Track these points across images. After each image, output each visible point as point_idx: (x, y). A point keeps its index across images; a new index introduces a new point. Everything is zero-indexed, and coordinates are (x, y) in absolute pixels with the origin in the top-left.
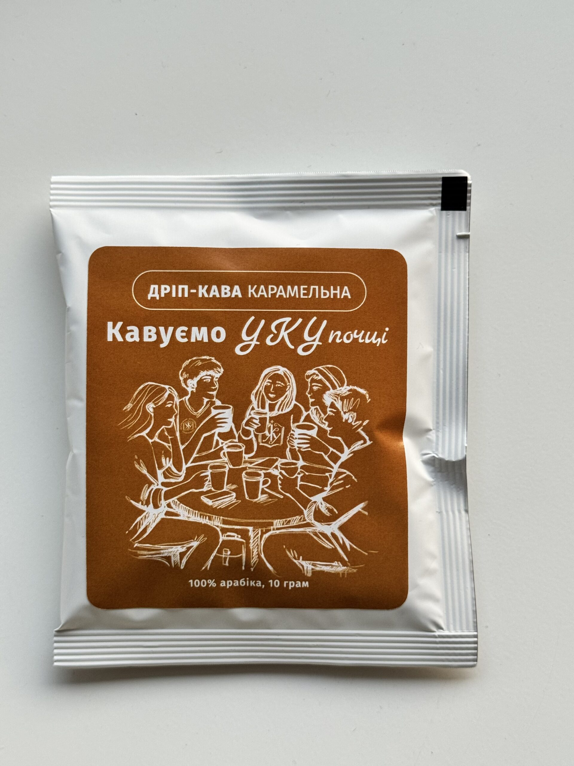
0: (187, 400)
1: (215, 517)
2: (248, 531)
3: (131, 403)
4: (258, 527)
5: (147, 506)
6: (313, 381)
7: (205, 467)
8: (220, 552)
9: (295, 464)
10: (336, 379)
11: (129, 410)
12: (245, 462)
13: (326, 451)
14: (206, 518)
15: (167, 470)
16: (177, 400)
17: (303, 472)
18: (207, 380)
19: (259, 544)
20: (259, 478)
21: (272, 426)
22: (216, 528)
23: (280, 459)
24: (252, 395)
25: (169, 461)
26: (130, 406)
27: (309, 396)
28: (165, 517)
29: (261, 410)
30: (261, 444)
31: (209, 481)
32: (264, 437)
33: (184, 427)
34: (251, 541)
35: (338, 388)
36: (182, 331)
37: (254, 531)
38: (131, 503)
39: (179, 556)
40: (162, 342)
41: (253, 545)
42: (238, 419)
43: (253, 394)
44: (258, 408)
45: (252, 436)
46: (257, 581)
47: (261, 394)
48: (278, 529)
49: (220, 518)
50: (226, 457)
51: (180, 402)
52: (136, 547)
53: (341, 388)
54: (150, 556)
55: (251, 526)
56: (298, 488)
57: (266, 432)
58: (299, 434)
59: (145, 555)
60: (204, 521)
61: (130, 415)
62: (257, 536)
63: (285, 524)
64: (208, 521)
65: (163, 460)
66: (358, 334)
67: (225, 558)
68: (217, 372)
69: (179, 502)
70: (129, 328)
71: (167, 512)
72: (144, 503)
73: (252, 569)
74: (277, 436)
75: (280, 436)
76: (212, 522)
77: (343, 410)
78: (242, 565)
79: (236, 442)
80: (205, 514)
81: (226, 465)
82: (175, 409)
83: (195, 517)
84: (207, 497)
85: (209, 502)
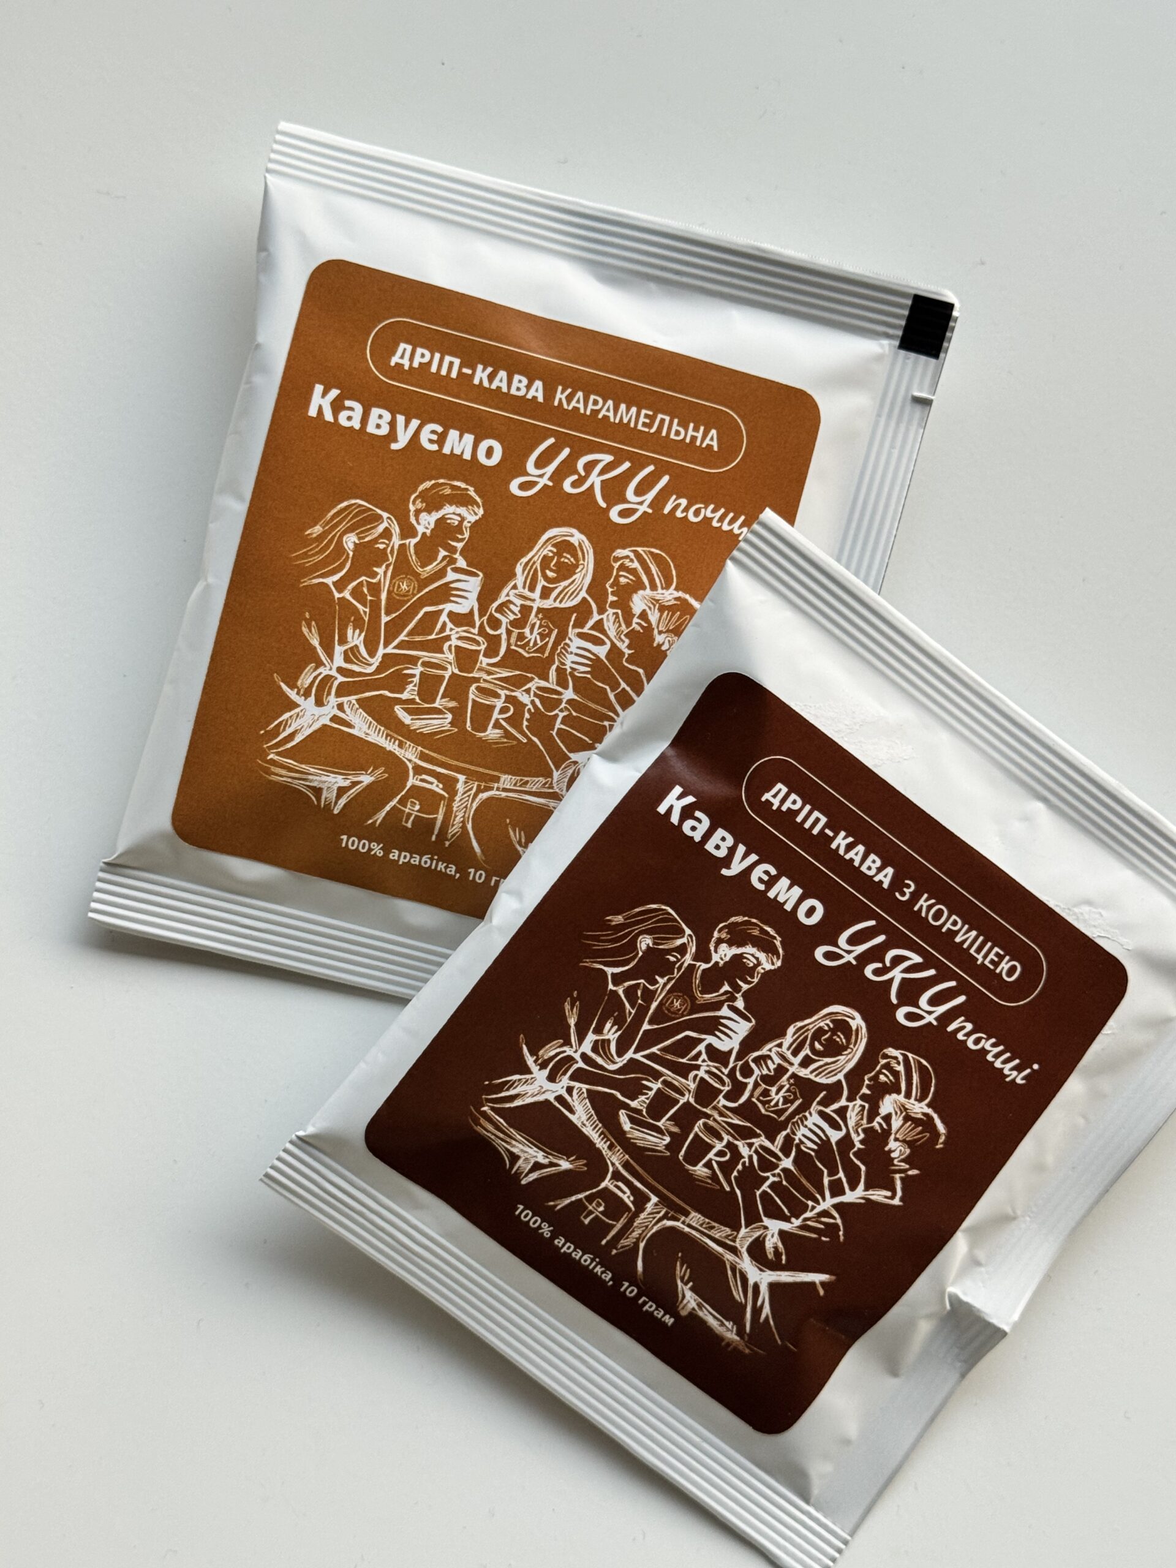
0: (412, 545)
1: (410, 745)
2: (457, 781)
3: (321, 526)
4: (474, 779)
5: (306, 699)
6: (622, 567)
7: (413, 660)
8: (403, 802)
9: (560, 693)
10: (660, 574)
11: (314, 535)
12: (481, 669)
13: (614, 686)
14: (394, 743)
15: (351, 649)
16: (396, 541)
17: (569, 710)
18: (453, 521)
19: (469, 806)
20: (496, 700)
21: (538, 622)
22: (408, 763)
23: (537, 679)
24: (518, 565)
25: (359, 635)
26: (317, 530)
27: (610, 590)
28: (329, 723)
29: (527, 593)
30: (513, 647)
31: (415, 686)
32: (521, 637)
33: (396, 588)
34: (457, 798)
35: (660, 591)
36: (433, 432)
37: (466, 783)
38: (280, 687)
39: (335, 791)
40: (396, 440)
41: (458, 807)
42: (486, 597)
43: (521, 564)
44: (524, 587)
45: (502, 631)
46: (450, 866)
47: (534, 567)
48: (505, 790)
49: (417, 749)
50: (451, 653)
51: (401, 545)
52: (271, 759)
53: (664, 591)
54: (289, 780)
55: (464, 774)
56: (554, 733)
57: (527, 631)
58: (578, 648)
59: (281, 776)
60: (391, 746)
61: (314, 545)
62: (469, 793)
63: (518, 785)
64: (397, 748)
65: (350, 631)
66: (713, 511)
67: (409, 815)
68: (472, 513)
69: (357, 706)
70: (348, 403)
71: (335, 715)
72: (302, 692)
73: (447, 843)
74: (541, 641)
75: (547, 643)
76: (403, 751)
77: (658, 627)
78: (433, 833)
79: (474, 634)
80: (396, 736)
81: (449, 666)
82: (389, 555)
83: (377, 737)
84: (405, 709)
85: (406, 719)
